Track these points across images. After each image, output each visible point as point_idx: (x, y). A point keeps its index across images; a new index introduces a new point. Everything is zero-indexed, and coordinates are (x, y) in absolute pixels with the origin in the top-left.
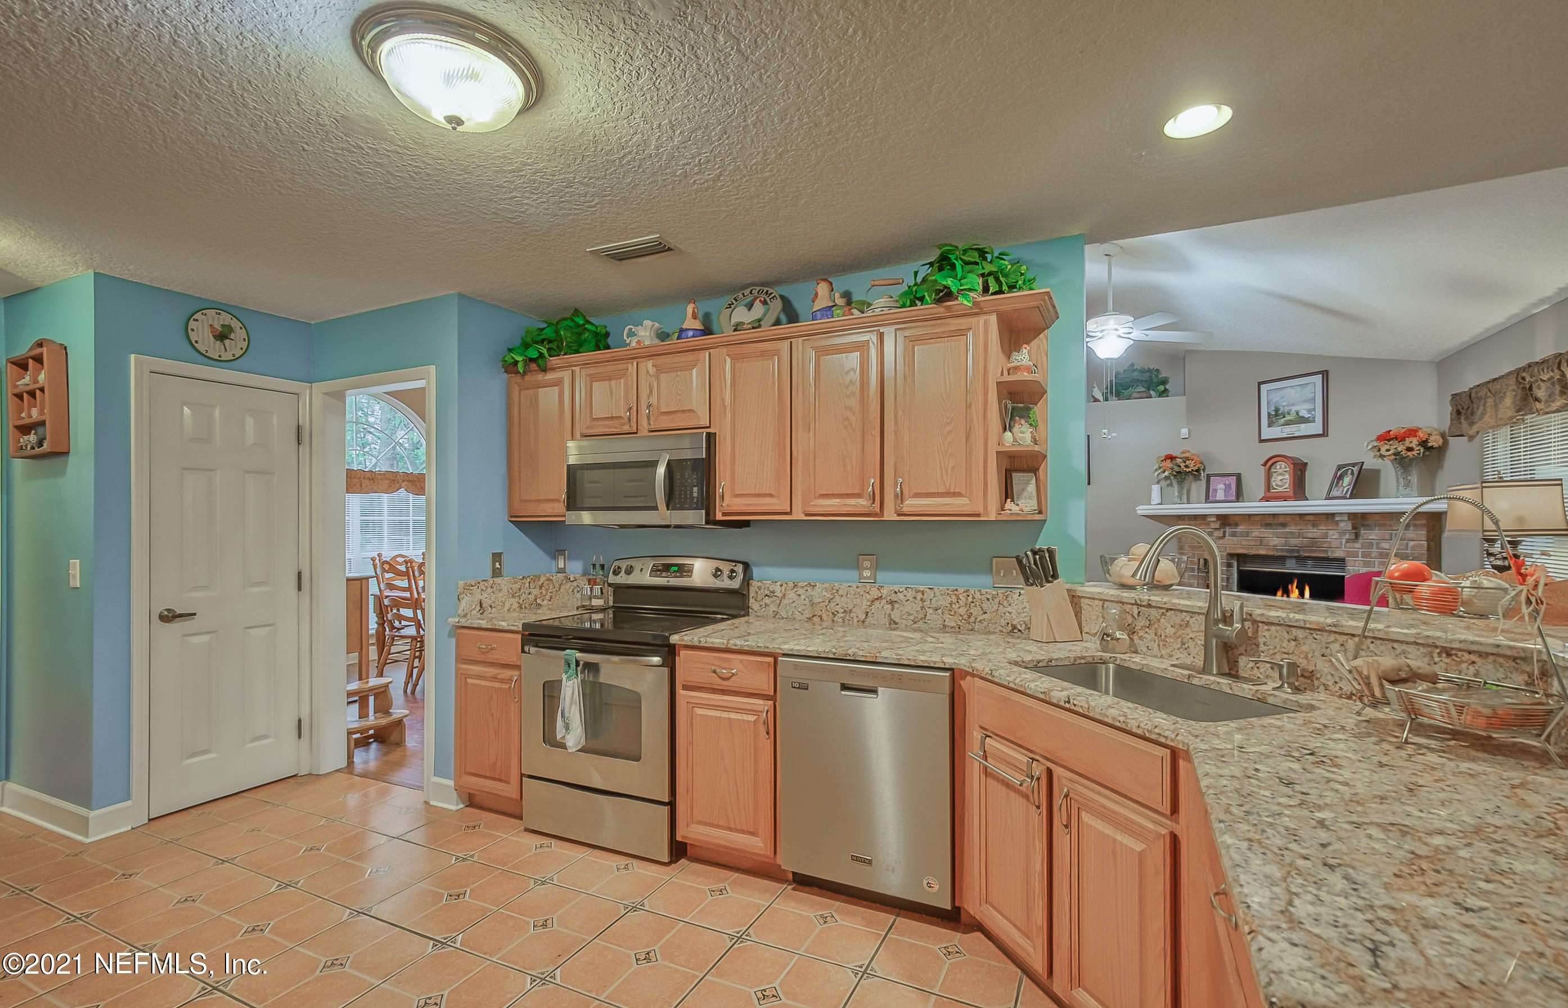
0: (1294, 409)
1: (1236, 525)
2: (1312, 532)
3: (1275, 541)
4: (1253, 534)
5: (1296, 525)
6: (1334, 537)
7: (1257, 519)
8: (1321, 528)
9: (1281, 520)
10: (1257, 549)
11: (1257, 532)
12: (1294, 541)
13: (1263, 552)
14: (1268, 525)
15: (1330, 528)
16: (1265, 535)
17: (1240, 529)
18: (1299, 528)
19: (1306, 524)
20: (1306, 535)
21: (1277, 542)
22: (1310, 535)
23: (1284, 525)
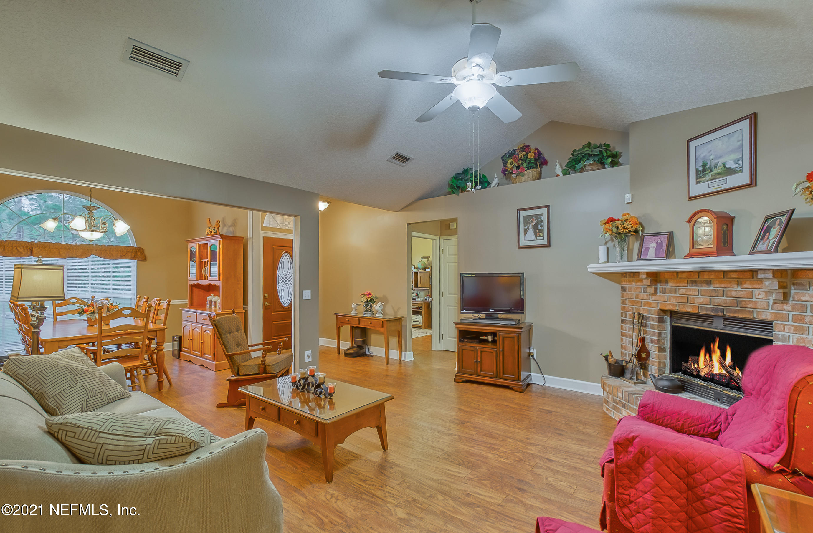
0: (721, 161)
1: (666, 282)
2: (736, 291)
3: (700, 299)
4: (681, 291)
5: (721, 282)
6: (760, 297)
7: (684, 276)
8: (745, 286)
9: (706, 277)
10: (684, 307)
11: (684, 289)
12: (718, 300)
13: (689, 310)
14: (694, 282)
15: (755, 286)
16: (691, 293)
17: (670, 285)
18: (723, 286)
19: (730, 282)
20: (729, 294)
21: (702, 300)
22: (734, 294)
23: (709, 283)
